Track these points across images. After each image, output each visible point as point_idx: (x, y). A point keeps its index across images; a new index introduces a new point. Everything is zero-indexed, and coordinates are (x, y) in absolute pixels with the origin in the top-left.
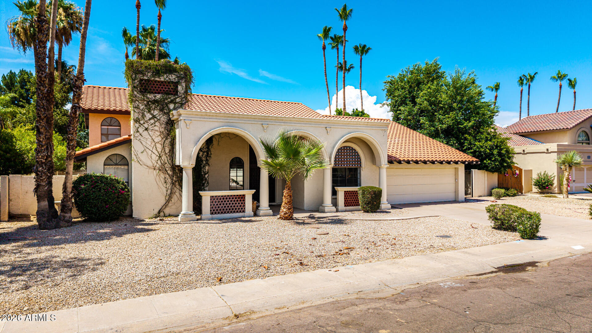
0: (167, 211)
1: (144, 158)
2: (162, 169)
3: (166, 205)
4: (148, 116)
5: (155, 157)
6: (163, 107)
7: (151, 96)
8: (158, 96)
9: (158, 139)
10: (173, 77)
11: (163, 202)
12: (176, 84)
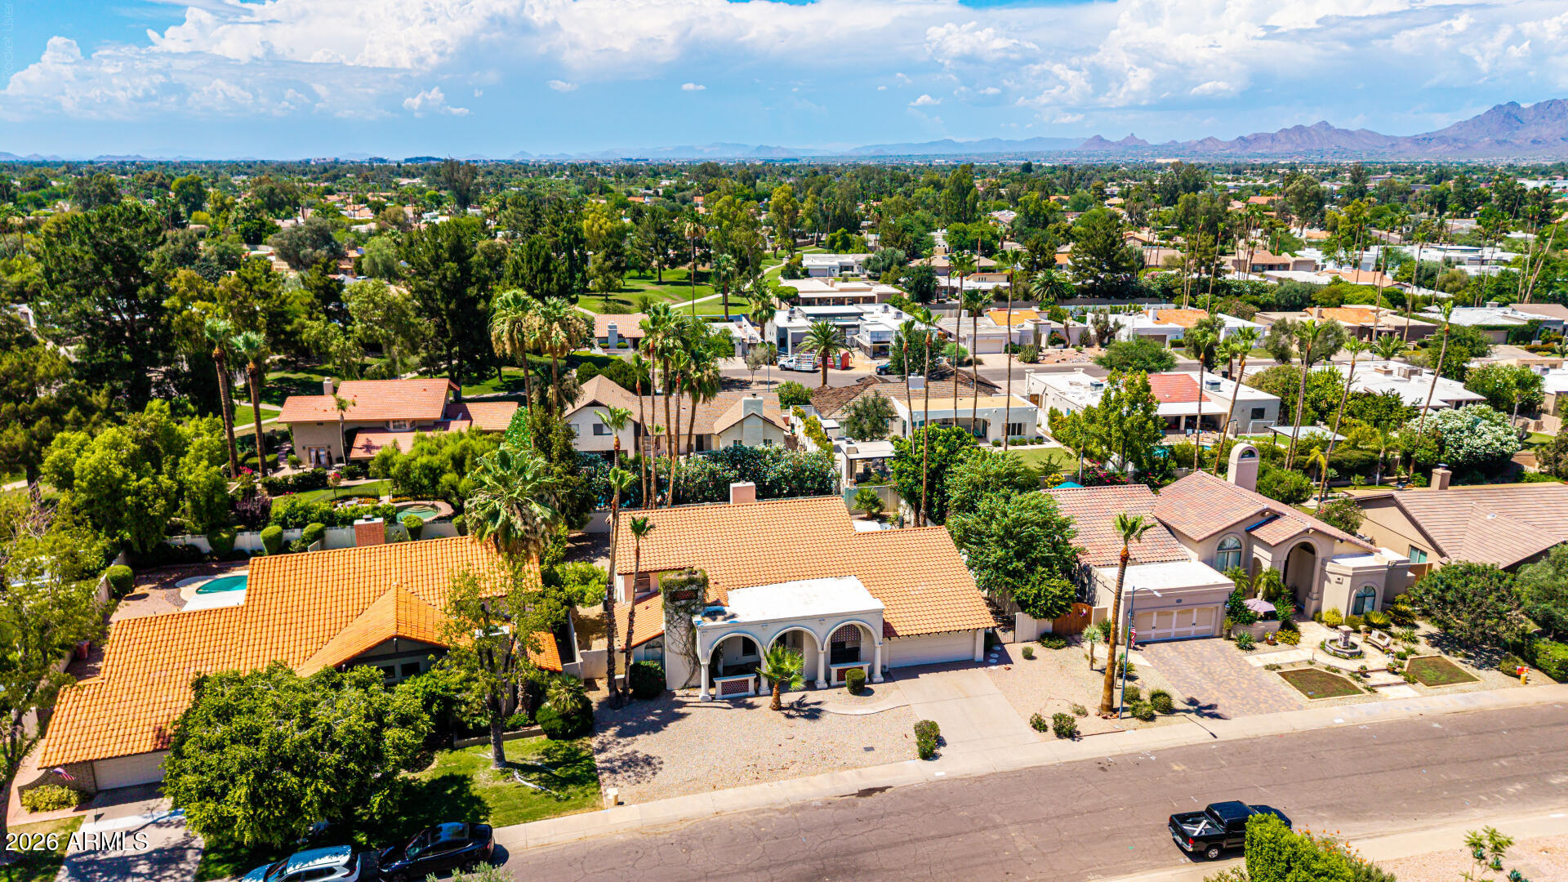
0: (691, 683)
1: (673, 647)
2: (687, 654)
3: (690, 679)
4: (676, 617)
5: (681, 646)
6: (686, 608)
7: (678, 603)
8: (683, 602)
9: (683, 633)
10: (694, 587)
11: (688, 677)
12: (696, 591)
